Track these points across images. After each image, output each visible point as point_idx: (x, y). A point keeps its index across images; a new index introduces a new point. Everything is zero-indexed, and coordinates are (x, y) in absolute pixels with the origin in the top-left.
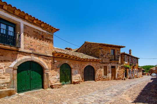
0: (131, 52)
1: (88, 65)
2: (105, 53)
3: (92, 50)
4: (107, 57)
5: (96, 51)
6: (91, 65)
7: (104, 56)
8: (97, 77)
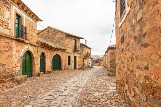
0: (86, 43)
1: (56, 54)
2: (69, 43)
3: (57, 38)
4: (71, 47)
5: (61, 40)
6: (58, 54)
7: (69, 46)
8: (63, 67)
